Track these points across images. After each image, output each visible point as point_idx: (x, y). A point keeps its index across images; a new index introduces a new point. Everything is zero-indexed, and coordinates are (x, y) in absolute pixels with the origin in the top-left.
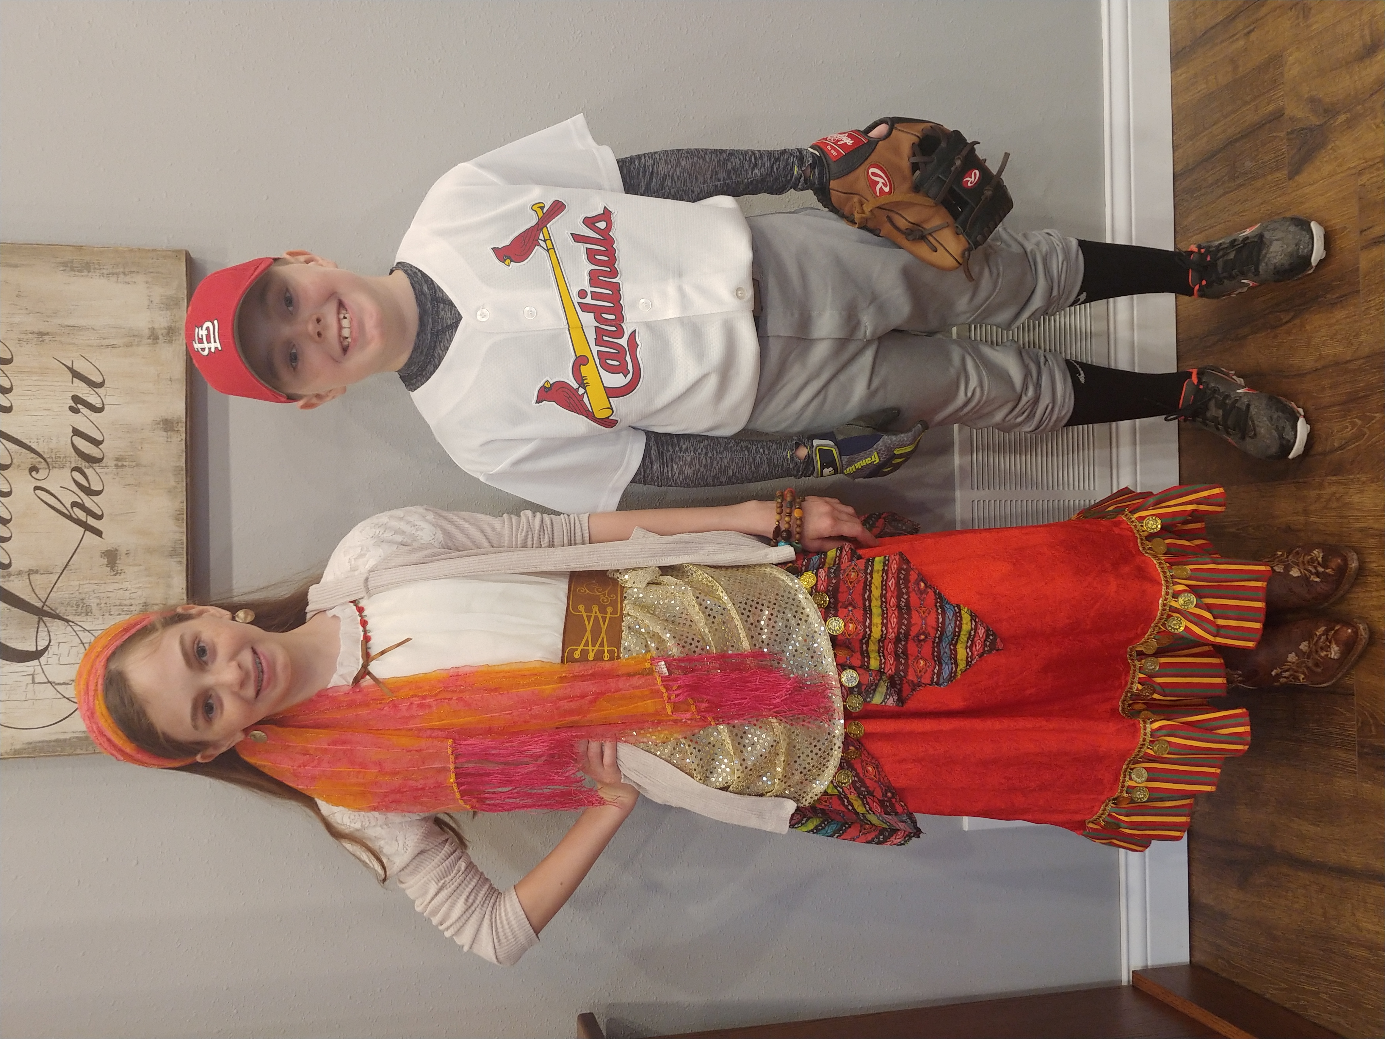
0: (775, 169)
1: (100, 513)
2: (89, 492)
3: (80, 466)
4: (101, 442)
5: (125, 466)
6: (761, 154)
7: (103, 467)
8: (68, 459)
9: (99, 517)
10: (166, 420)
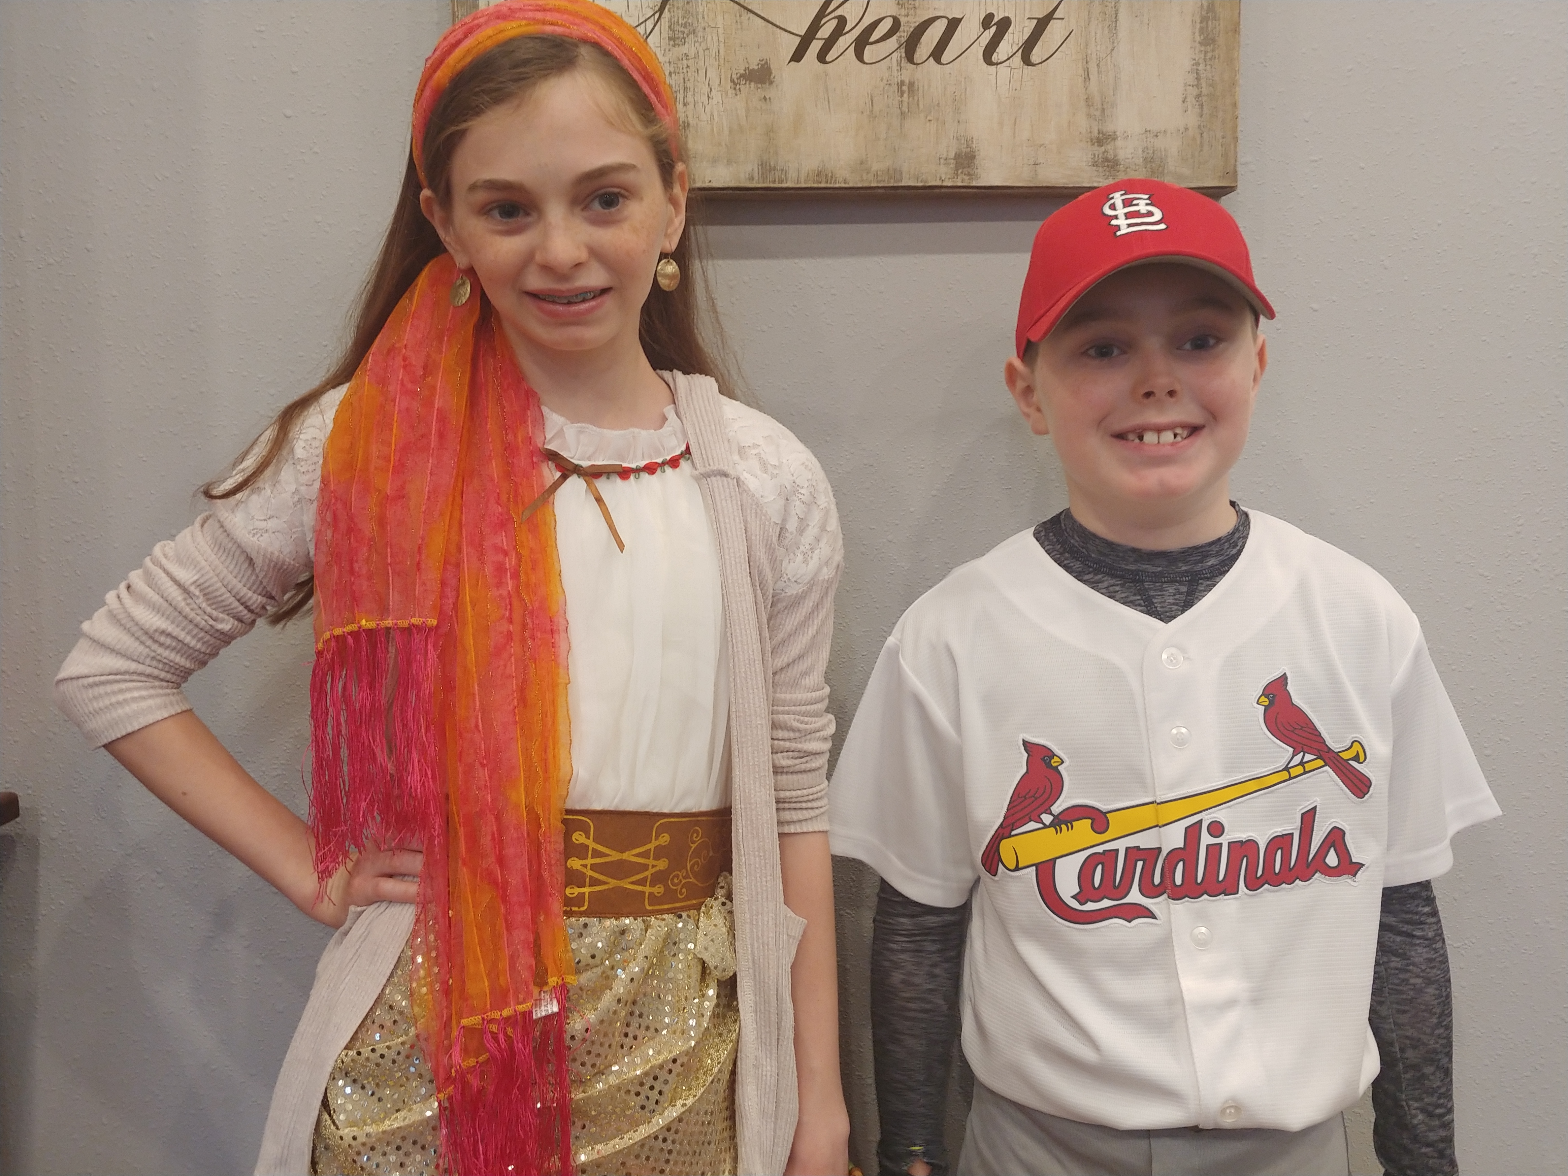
0: (1424, 1150)
1: (828, 58)
2: (861, 44)
3: (902, 29)
4: (938, 61)
5: (902, 96)
6: (1448, 1126)
7: (899, 63)
8: (912, 12)
9: (822, 57)
10: (974, 157)
